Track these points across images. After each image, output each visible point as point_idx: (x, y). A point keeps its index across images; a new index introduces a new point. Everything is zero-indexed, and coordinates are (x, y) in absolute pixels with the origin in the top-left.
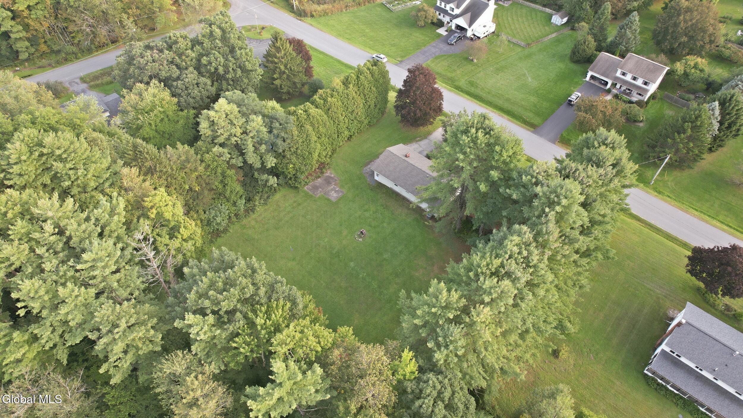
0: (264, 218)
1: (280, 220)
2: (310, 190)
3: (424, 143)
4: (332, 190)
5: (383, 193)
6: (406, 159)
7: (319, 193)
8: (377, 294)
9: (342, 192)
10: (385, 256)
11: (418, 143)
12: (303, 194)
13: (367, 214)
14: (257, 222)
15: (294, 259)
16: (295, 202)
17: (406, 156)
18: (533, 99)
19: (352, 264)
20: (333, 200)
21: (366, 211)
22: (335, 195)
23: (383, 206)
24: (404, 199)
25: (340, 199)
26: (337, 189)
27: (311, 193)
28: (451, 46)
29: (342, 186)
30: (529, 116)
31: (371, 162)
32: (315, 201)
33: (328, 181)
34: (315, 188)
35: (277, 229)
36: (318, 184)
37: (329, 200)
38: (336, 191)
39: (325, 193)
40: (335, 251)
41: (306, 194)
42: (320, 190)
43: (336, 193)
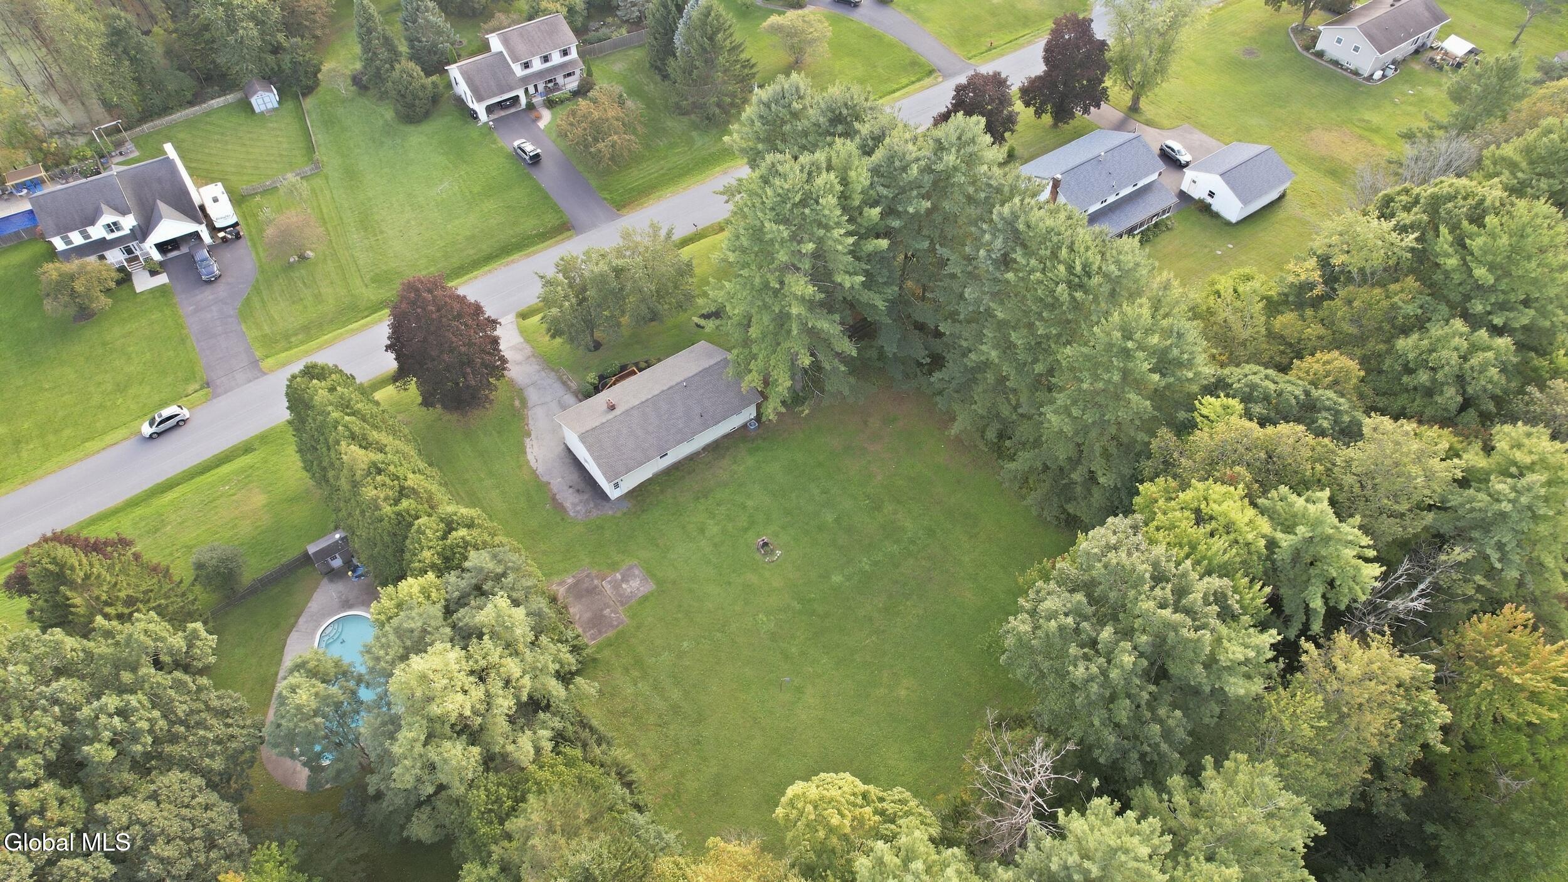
0: (656, 748)
1: (675, 709)
2: (600, 632)
3: (533, 396)
4: (616, 586)
5: (662, 492)
6: (617, 412)
7: (619, 615)
8: (911, 547)
9: (631, 568)
10: (829, 517)
11: (530, 404)
12: (605, 652)
13: (713, 529)
14: (664, 767)
15: (800, 690)
16: (627, 670)
17: (612, 408)
18: (489, 205)
19: (837, 579)
20: (651, 586)
21: (702, 531)
22: (635, 584)
23: (698, 498)
24: (691, 458)
25: (650, 574)
26: (619, 576)
27: (611, 633)
28: (222, 280)
29: (614, 567)
30: (529, 225)
31: (554, 499)
32: (638, 627)
33: (583, 592)
34: (597, 622)
35: (700, 719)
36: (587, 615)
37: (645, 598)
38: (625, 579)
39: (622, 604)
40: (798, 607)
41: (609, 644)
42: (607, 612)
43: (628, 581)
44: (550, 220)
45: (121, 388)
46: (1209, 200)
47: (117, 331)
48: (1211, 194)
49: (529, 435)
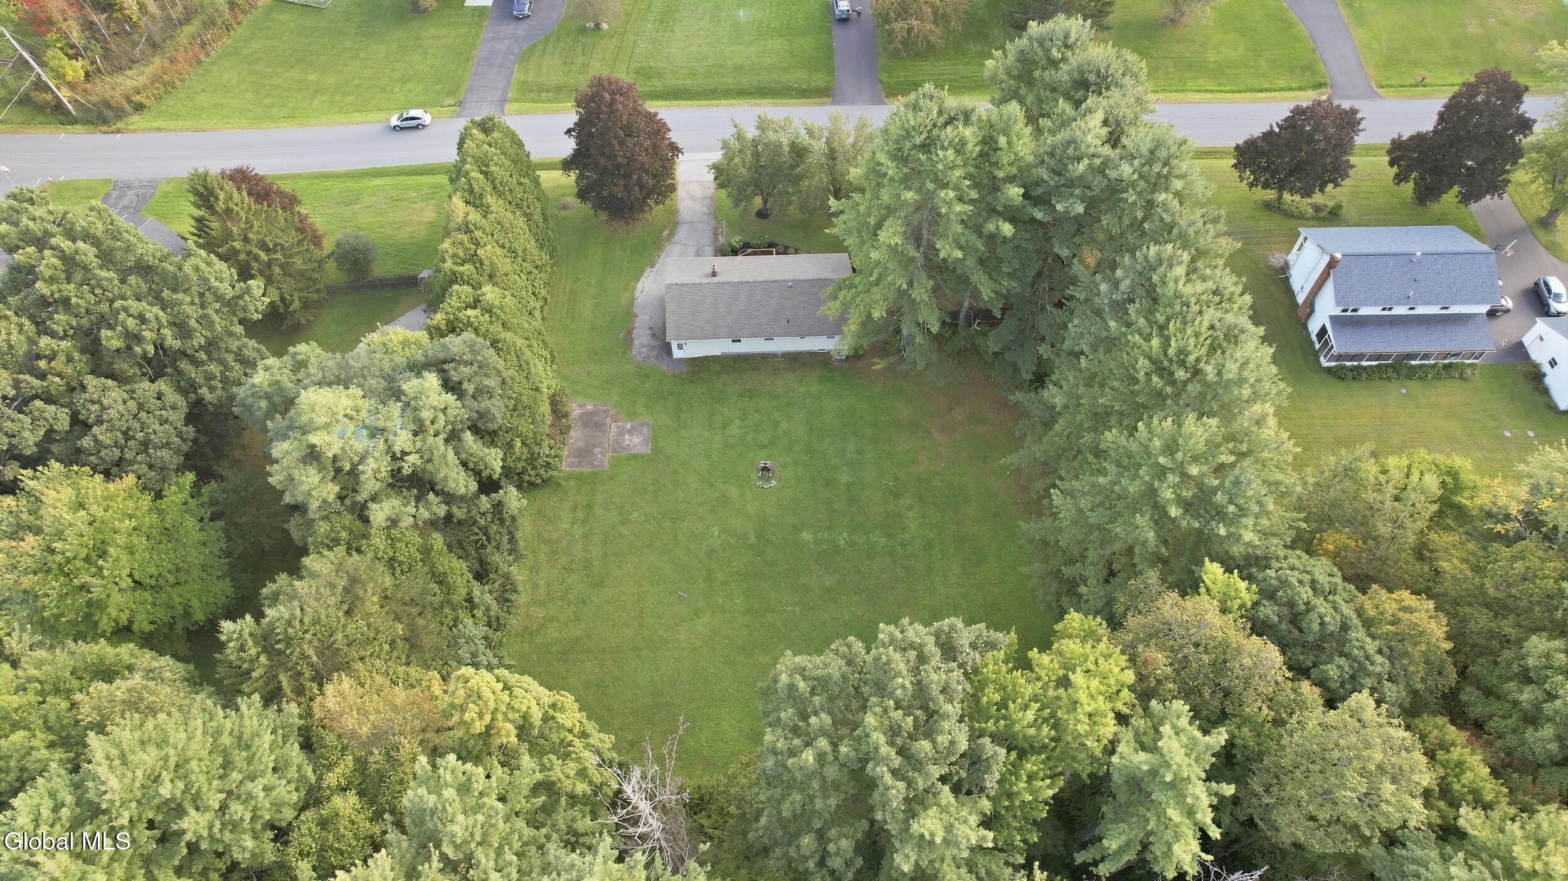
0: (548, 584)
1: (587, 563)
2: (579, 464)
3: (682, 233)
4: (620, 434)
5: (719, 373)
6: (714, 280)
7: (604, 458)
8: (899, 549)
9: (643, 424)
10: (844, 477)
11: (673, 240)
12: (572, 483)
13: (735, 431)
14: (543, 604)
15: (697, 613)
16: (575, 508)
17: (714, 274)
18: (777, 44)
19: (806, 536)
20: (646, 450)
21: (725, 426)
22: (636, 440)
23: (744, 396)
24: (765, 357)
25: (655, 441)
26: (629, 426)
27: (587, 470)
28: (528, 21)
29: (632, 415)
30: (798, 77)
31: (630, 332)
32: (611, 478)
33: (592, 422)
34: (584, 454)
35: (599, 584)
36: (581, 444)
37: (635, 457)
38: (631, 432)
39: (614, 450)
40: (752, 539)
41: (579, 478)
42: (597, 450)
43: (633, 434)
44: (819, 79)
45: (404, 80)
46: (1546, 368)
47: (433, 31)
48: (1553, 363)
49: (653, 265)
